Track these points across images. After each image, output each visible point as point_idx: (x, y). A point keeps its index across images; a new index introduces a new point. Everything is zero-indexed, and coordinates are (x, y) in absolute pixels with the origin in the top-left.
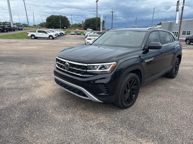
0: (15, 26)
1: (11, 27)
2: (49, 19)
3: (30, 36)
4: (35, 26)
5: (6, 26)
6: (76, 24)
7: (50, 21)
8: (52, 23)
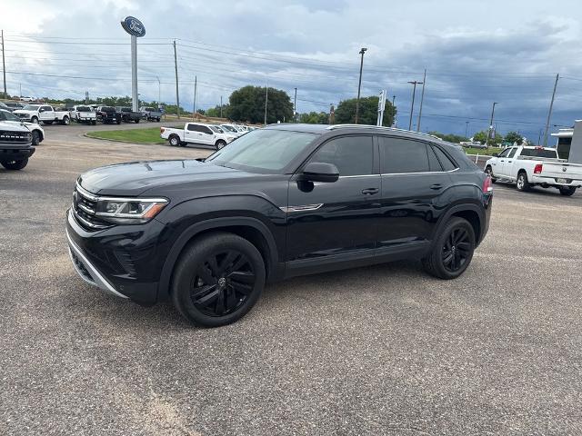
0: (143, 110)
1: (130, 111)
2: (238, 98)
3: (167, 137)
4: (201, 112)
5: (119, 110)
6: (314, 114)
7: (240, 103)
8: (246, 109)
